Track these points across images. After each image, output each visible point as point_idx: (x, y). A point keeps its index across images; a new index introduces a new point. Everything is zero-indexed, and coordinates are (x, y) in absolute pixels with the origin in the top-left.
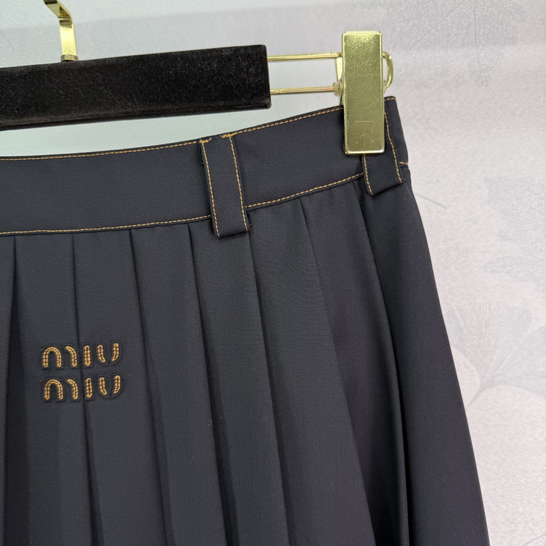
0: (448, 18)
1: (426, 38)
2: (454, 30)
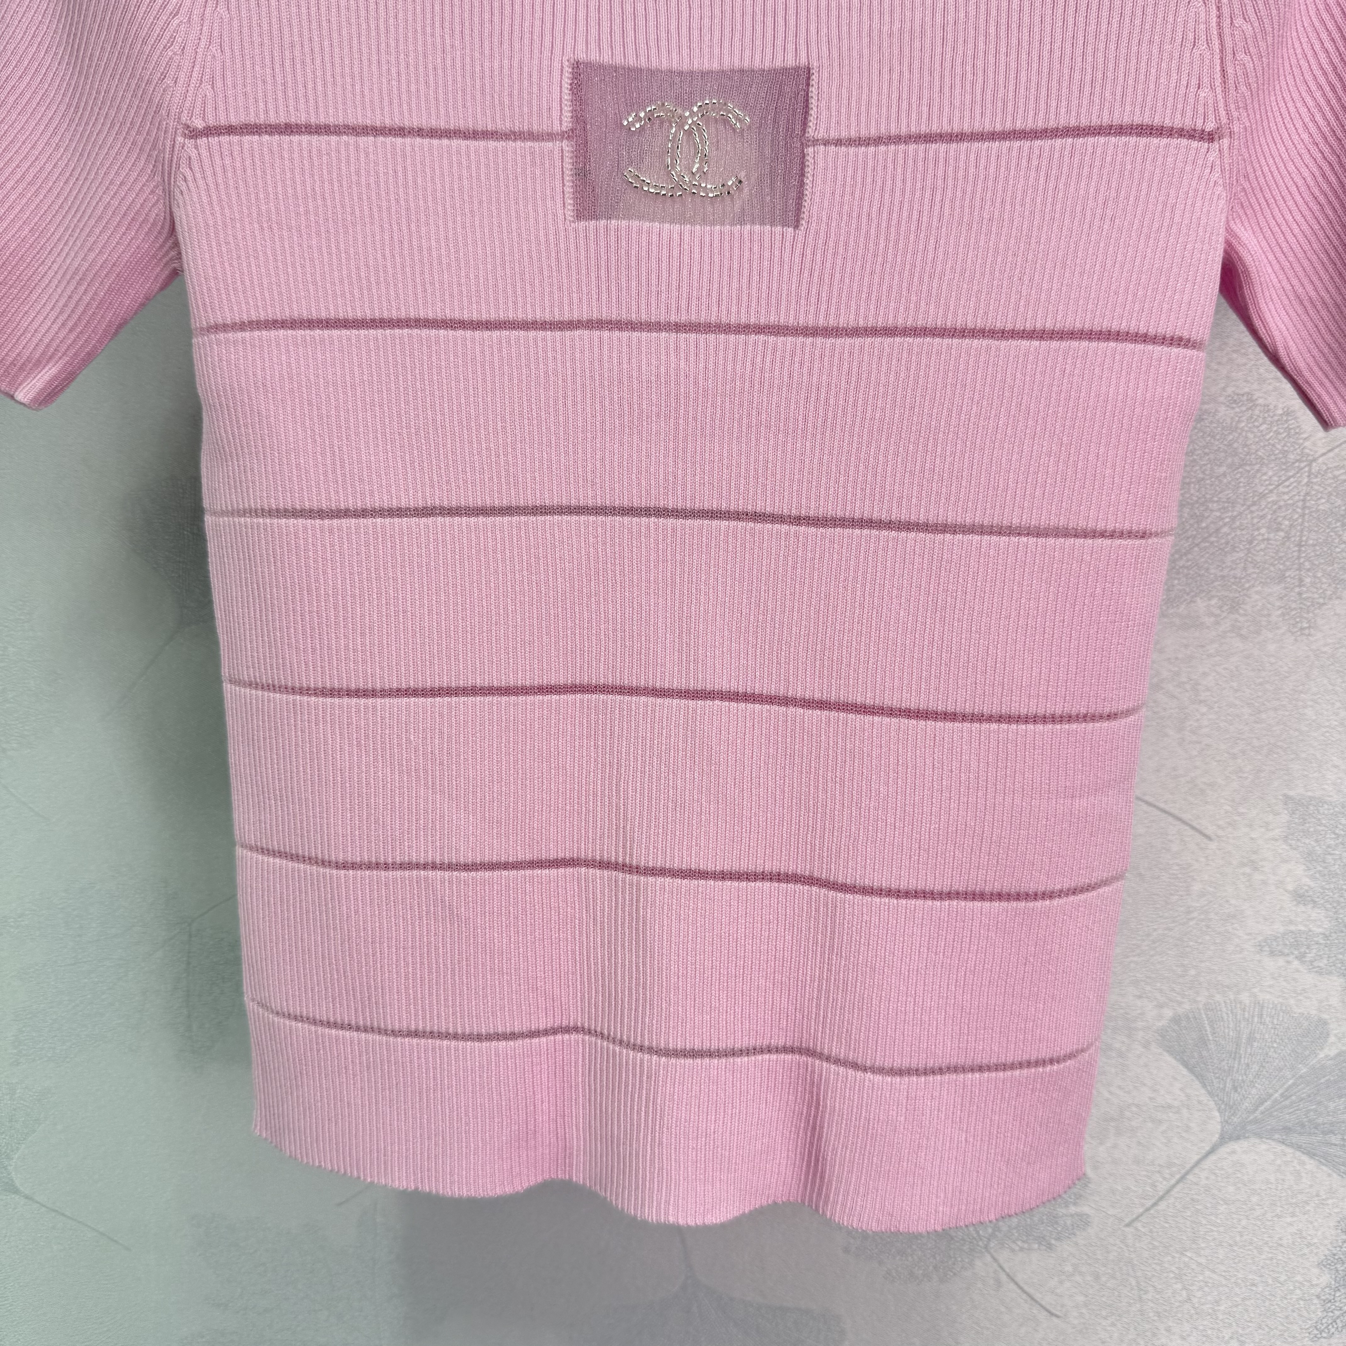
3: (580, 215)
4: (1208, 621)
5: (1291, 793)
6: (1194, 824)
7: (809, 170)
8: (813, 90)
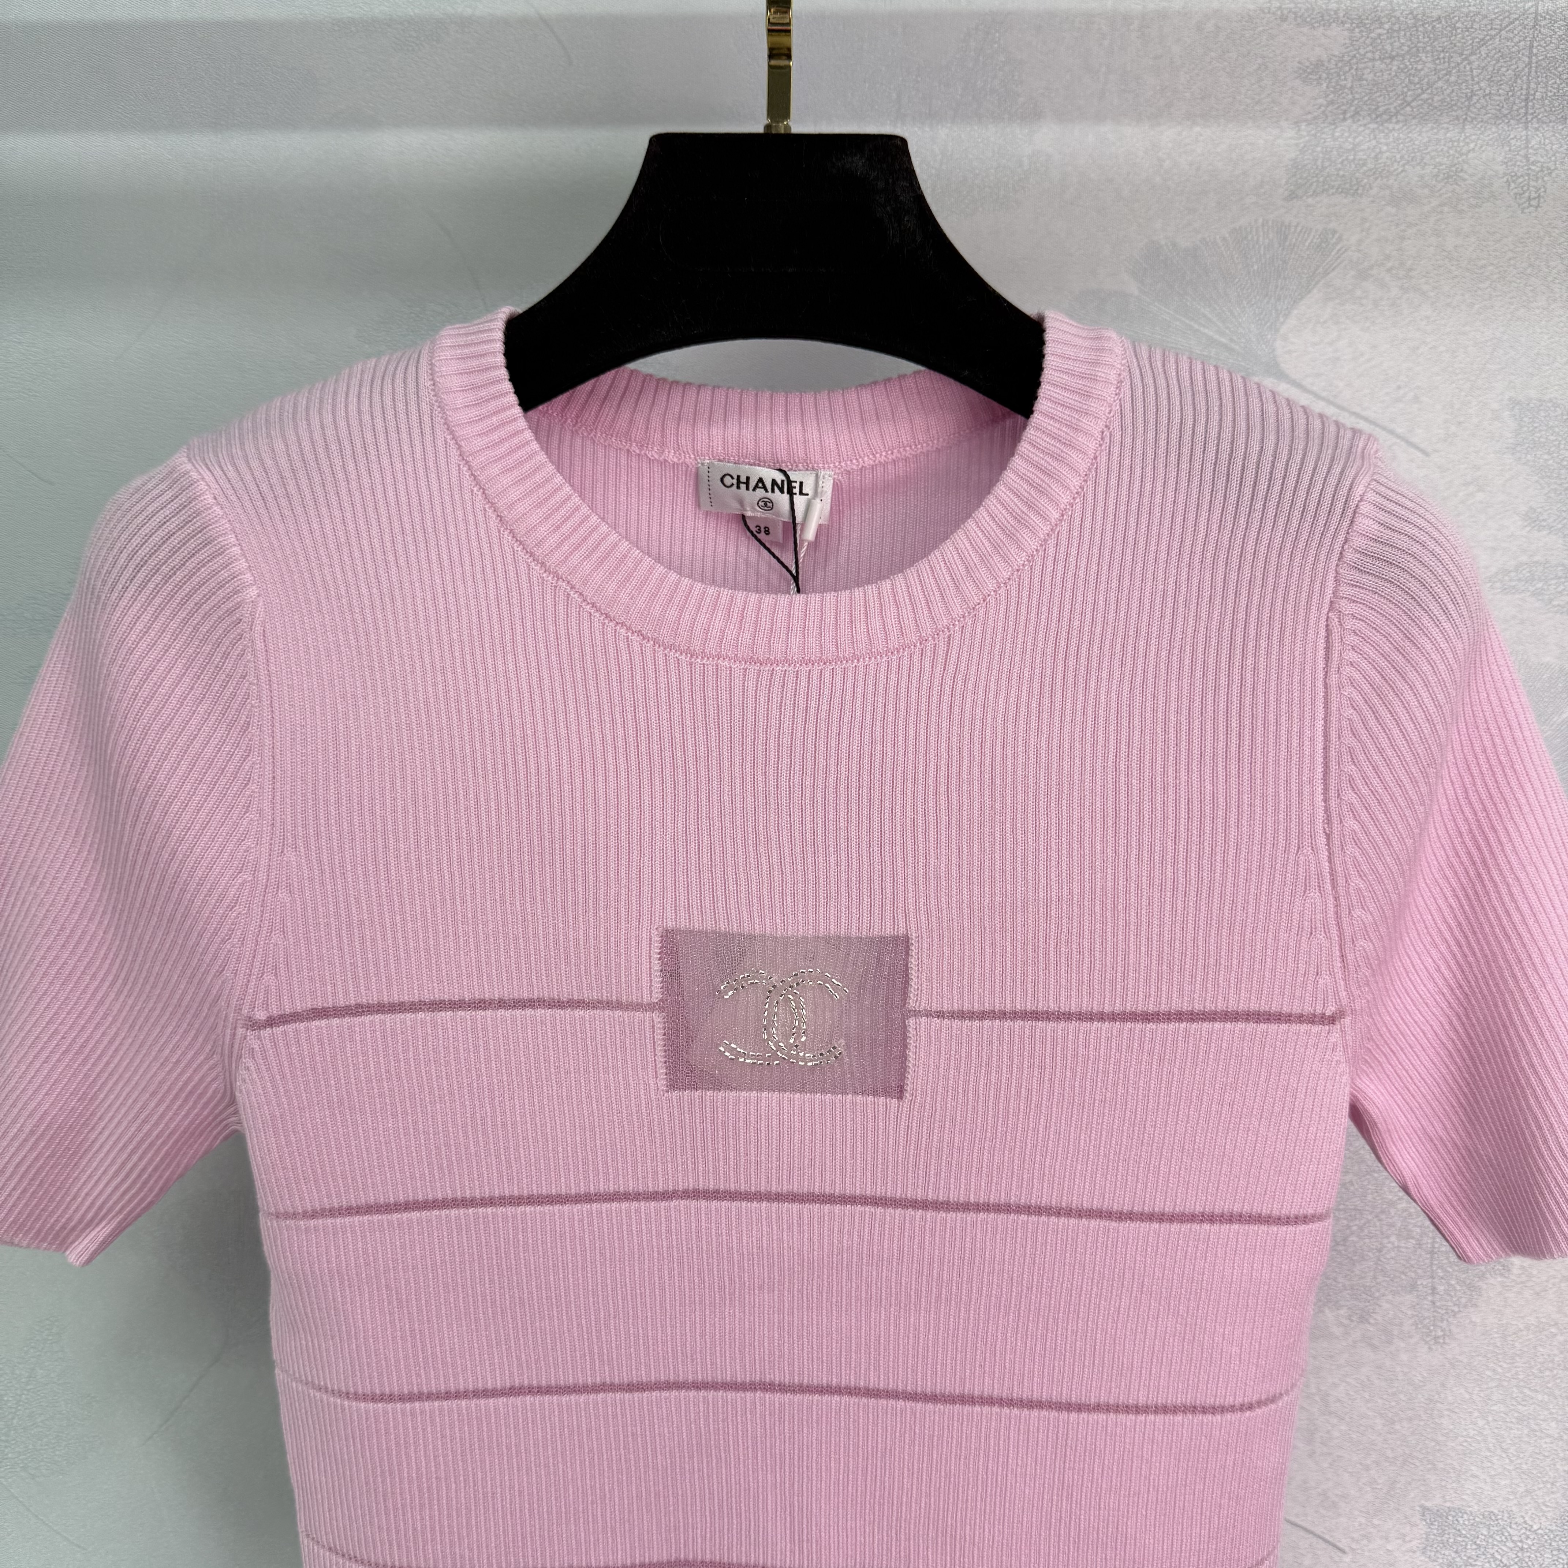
0: (1473, 58)
1: (1425, 96)
2: (1482, 84)
3: (672, 1085)
4: (1337, 1331)
5: (1428, 1504)
6: (1327, 1537)
7: (911, 1042)
8: (913, 961)
